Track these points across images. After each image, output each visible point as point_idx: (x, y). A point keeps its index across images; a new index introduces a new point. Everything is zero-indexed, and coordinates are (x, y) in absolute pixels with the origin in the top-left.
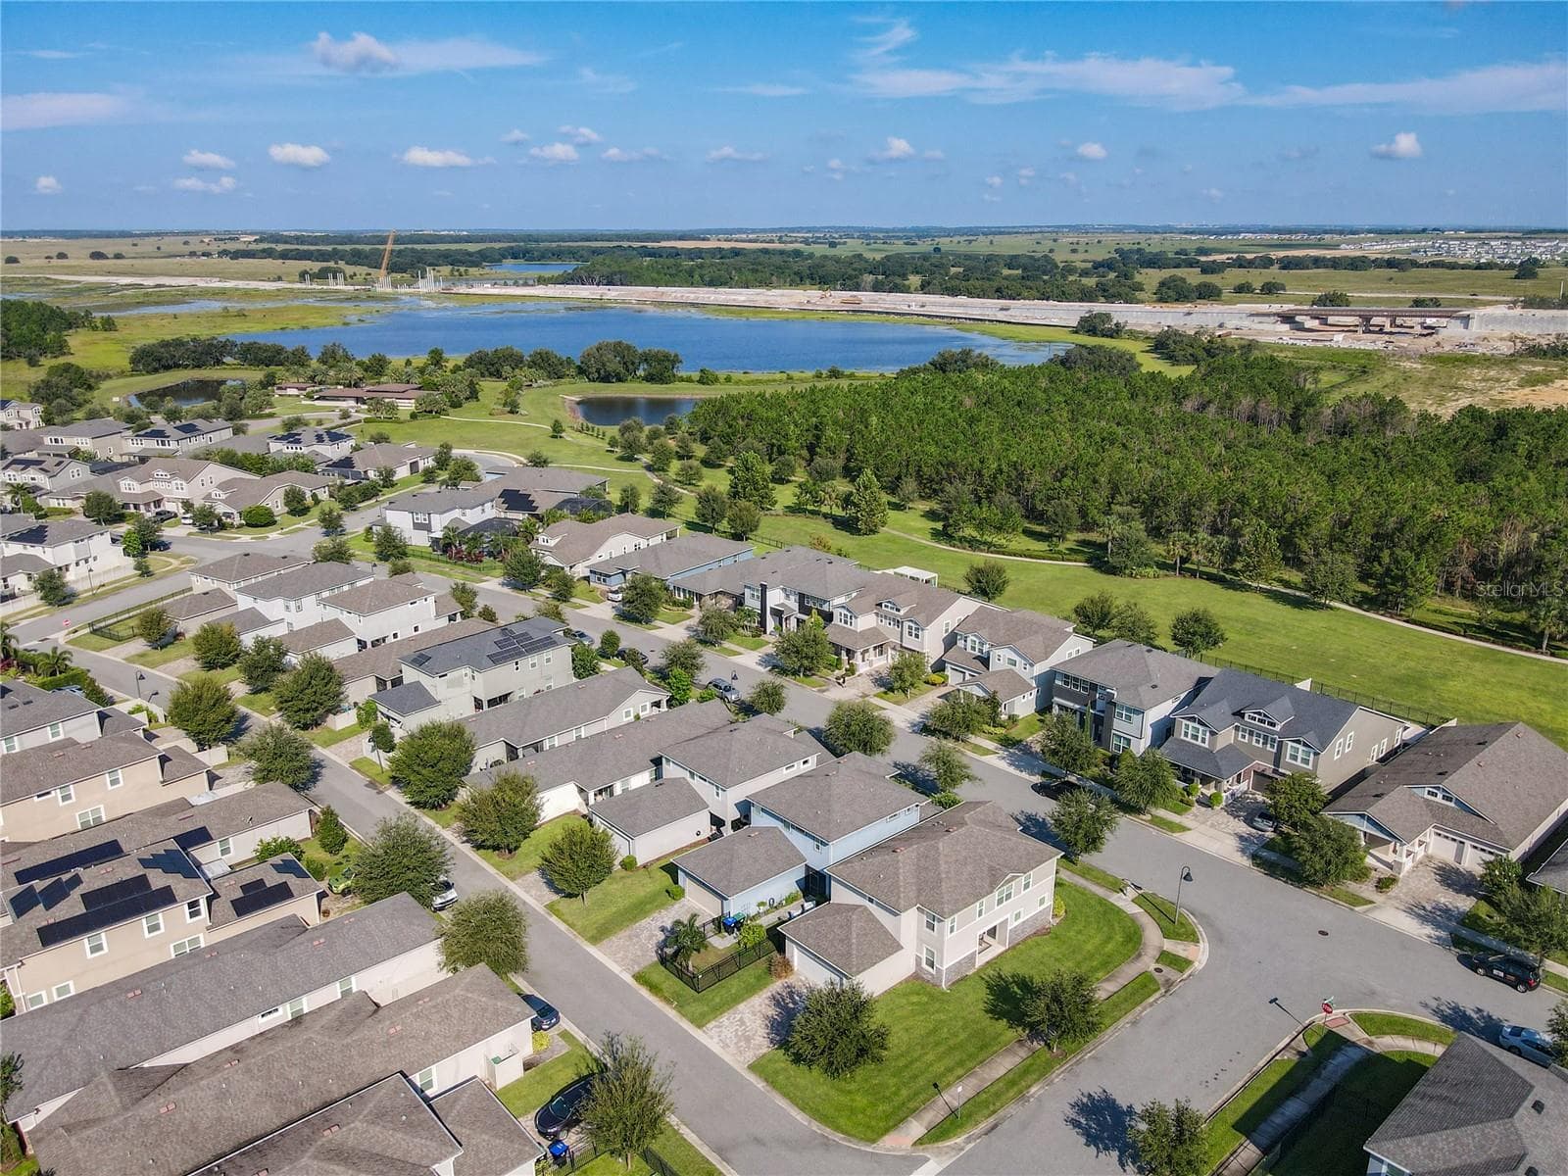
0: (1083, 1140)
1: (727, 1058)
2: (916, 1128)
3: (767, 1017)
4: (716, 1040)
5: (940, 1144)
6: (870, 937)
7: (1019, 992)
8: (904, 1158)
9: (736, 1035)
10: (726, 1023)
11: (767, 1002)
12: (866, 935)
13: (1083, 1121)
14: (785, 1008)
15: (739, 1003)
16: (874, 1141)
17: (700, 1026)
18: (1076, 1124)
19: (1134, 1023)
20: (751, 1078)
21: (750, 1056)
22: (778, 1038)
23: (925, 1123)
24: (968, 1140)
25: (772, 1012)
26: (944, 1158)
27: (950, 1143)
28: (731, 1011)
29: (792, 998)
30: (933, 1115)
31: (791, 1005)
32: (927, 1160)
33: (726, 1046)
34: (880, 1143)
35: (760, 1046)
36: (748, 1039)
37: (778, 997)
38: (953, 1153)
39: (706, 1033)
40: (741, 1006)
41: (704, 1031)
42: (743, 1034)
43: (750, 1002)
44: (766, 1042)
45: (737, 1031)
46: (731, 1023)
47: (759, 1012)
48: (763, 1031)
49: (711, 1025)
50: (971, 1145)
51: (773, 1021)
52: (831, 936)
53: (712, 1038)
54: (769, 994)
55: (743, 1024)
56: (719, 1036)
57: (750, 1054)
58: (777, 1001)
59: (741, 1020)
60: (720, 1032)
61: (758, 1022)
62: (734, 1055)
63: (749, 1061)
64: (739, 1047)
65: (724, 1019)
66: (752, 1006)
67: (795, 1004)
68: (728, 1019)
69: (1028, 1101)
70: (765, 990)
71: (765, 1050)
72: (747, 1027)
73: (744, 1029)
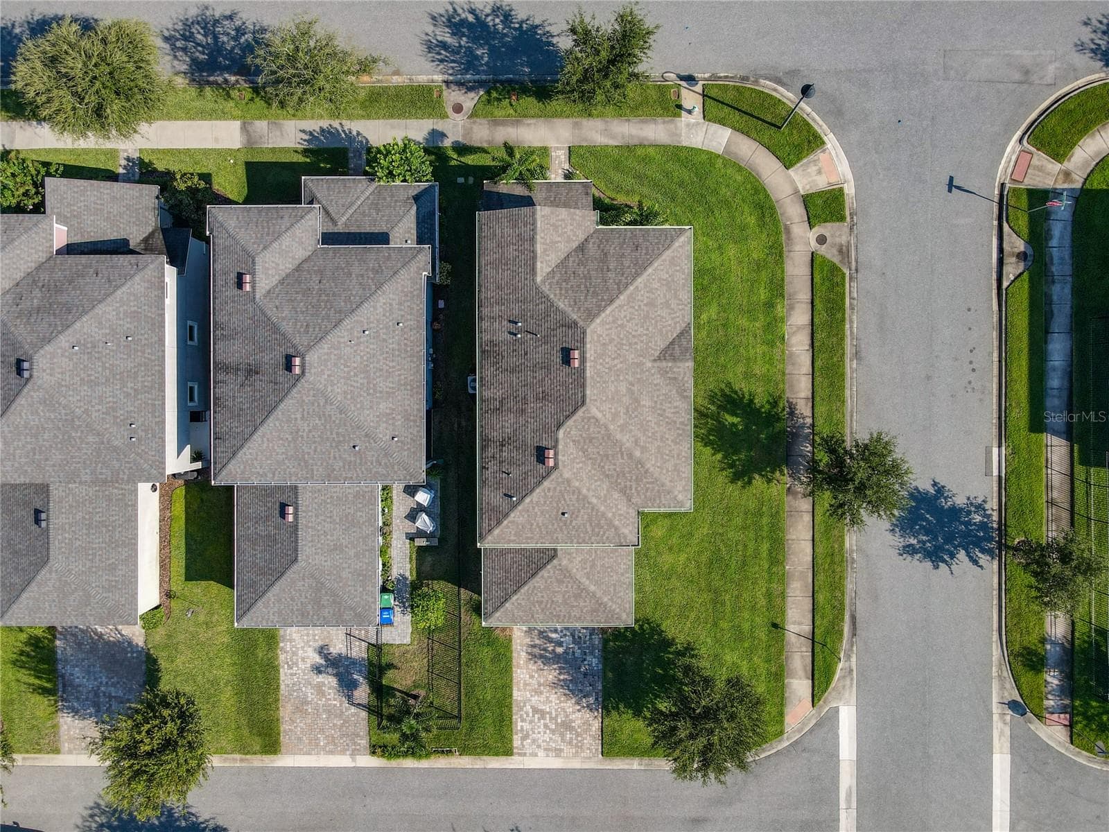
0: (928, 565)
1: (576, 764)
2: (799, 686)
3: (554, 685)
4: (541, 753)
5: (833, 685)
8: (818, 725)
9: (553, 732)
10: (526, 726)
11: (532, 667)
13: (913, 541)
14: (557, 658)
15: (511, 696)
16: (782, 733)
17: (508, 752)
18: (909, 550)
20: (619, 764)
21: (592, 742)
22: (592, 700)
23: (801, 673)
24: (848, 657)
25: (551, 674)
26: (847, 695)
27: (837, 677)
28: (515, 709)
29: (550, 640)
30: (799, 659)
31: (560, 650)
32: (837, 710)
33: (558, 752)
34: (787, 729)
35: (586, 723)
36: (567, 726)
37: (536, 651)
38: (848, 682)
39: (525, 754)
40: (516, 694)
41: (520, 754)
42: (556, 724)
43: (518, 682)
44: (587, 715)
45: (546, 726)
46: (531, 722)
47: (540, 685)
48: (570, 705)
49: (517, 742)
50: (854, 659)
51: (564, 684)
52: (559, 599)
53: (536, 755)
54: (523, 654)
55: (542, 714)
56: (539, 746)
57: (588, 741)
58: (541, 656)
59: (536, 710)
60: (534, 741)
61: (553, 697)
62: (576, 755)
63: (597, 750)
64: (570, 743)
65: (520, 724)
66: (526, 684)
67: (560, 644)
68: (522, 721)
69: (853, 561)
70: (514, 655)
71: (596, 725)
72: (550, 713)
73: (551, 718)
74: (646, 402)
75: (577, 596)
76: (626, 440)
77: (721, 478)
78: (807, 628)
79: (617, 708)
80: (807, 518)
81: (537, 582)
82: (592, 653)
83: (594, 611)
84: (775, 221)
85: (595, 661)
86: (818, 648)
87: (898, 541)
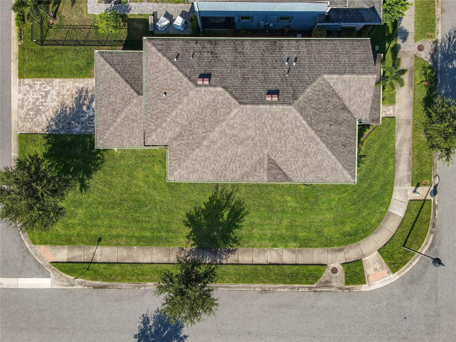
0: (137, 332)
1: (14, 117)
2: (63, 254)
3: (63, 105)
4: (20, 96)
5: (64, 274)
6: (135, 124)
7: (225, 217)
8: (39, 266)
9: (34, 104)
10: (37, 87)
11: (74, 91)
12: (133, 121)
13: (151, 323)
14: (80, 106)
15: (56, 77)
16: (34, 243)
17: (21, 76)
18: (146, 321)
19: (264, 291)
20: (14, 144)
21: (27, 127)
22: (54, 127)
23: (71, 255)
24: (81, 284)
25: (70, 103)
26: (58, 283)
27: (68, 276)
28: (48, 80)
29: (91, 102)
30: (80, 254)
31: (85, 108)
32: (48, 276)
33: (21, 107)
34: (37, 247)
35: (39, 124)
36: (38, 112)
37: (84, 93)
38: (66, 283)
39: (20, 86)
40: (57, 81)
41: (20, 83)
42: (39, 106)
43: (64, 82)
44: (45, 125)
45: (37, 99)
46: (40, 90)
47: (63, 95)
48: (51, 114)
49: (27, 81)
50: (80, 287)
51: (63, 111)
52: (112, 99)
53: (19, 93)
54: (82, 85)
55: (45, 97)
56: (25, 95)
57: (29, 125)
58: (81, 97)
59: (47, 93)
60: (28, 92)
61: (55, 103)
62: (20, 117)
63: (23, 130)
64: (27, 114)
65: (38, 83)
66: (63, 87)
67: (88, 108)
68: (41, 85)
69: (139, 287)
70: (81, 80)
71: (38, 130)
72: (45, 102)
73: (42, 102)
74: (240, 150)
75: (113, 111)
76: (215, 135)
77: (190, 208)
78: (98, 259)
79: (48, 143)
80: (165, 260)
81: (123, 83)
82: (83, 128)
83: (105, 122)
84: (346, 243)
85: (78, 129)
86: (87, 266)
87: (152, 314)
